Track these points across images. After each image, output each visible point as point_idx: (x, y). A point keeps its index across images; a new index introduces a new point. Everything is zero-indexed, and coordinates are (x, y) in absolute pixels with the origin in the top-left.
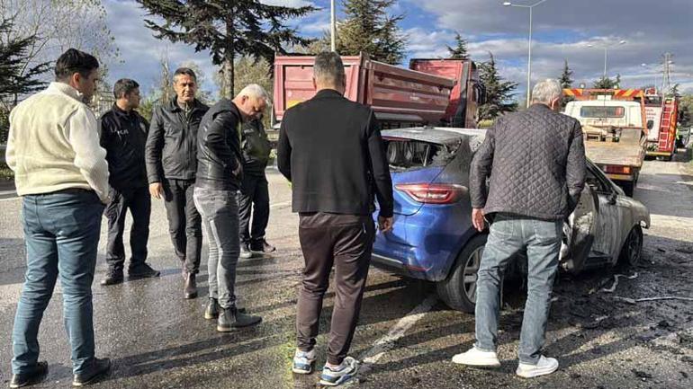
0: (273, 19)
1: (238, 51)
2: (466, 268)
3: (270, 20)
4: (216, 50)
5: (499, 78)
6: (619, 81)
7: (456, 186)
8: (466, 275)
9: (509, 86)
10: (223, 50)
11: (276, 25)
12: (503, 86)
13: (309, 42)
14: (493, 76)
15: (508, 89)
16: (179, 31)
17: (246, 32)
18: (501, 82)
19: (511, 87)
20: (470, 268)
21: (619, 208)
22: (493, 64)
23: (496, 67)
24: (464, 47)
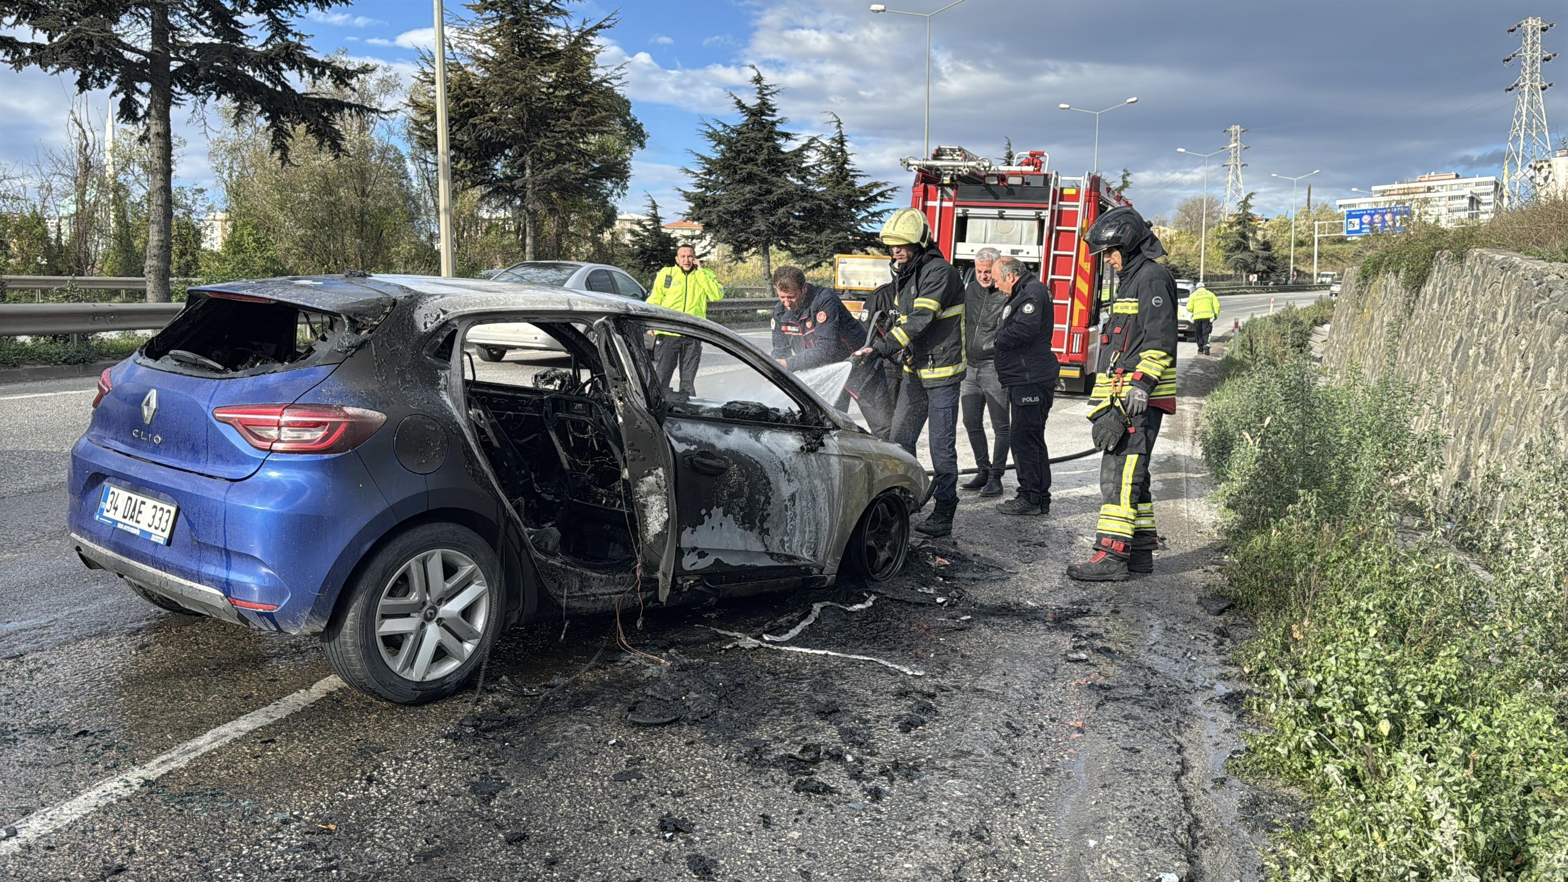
0: (272, 16)
1: (189, 90)
2: (384, 601)
3: (264, 16)
4: (127, 85)
5: (858, 174)
6: (1125, 184)
7: (350, 410)
8: (384, 617)
9: (876, 191)
10: (145, 87)
11: (279, 28)
12: (863, 192)
13: (351, 74)
14: (841, 168)
15: (873, 199)
16: (29, 40)
17: (197, 45)
18: (860, 183)
19: (882, 194)
20: (391, 601)
21: (834, 460)
22: (842, 142)
23: (849, 147)
24: (772, 100)
